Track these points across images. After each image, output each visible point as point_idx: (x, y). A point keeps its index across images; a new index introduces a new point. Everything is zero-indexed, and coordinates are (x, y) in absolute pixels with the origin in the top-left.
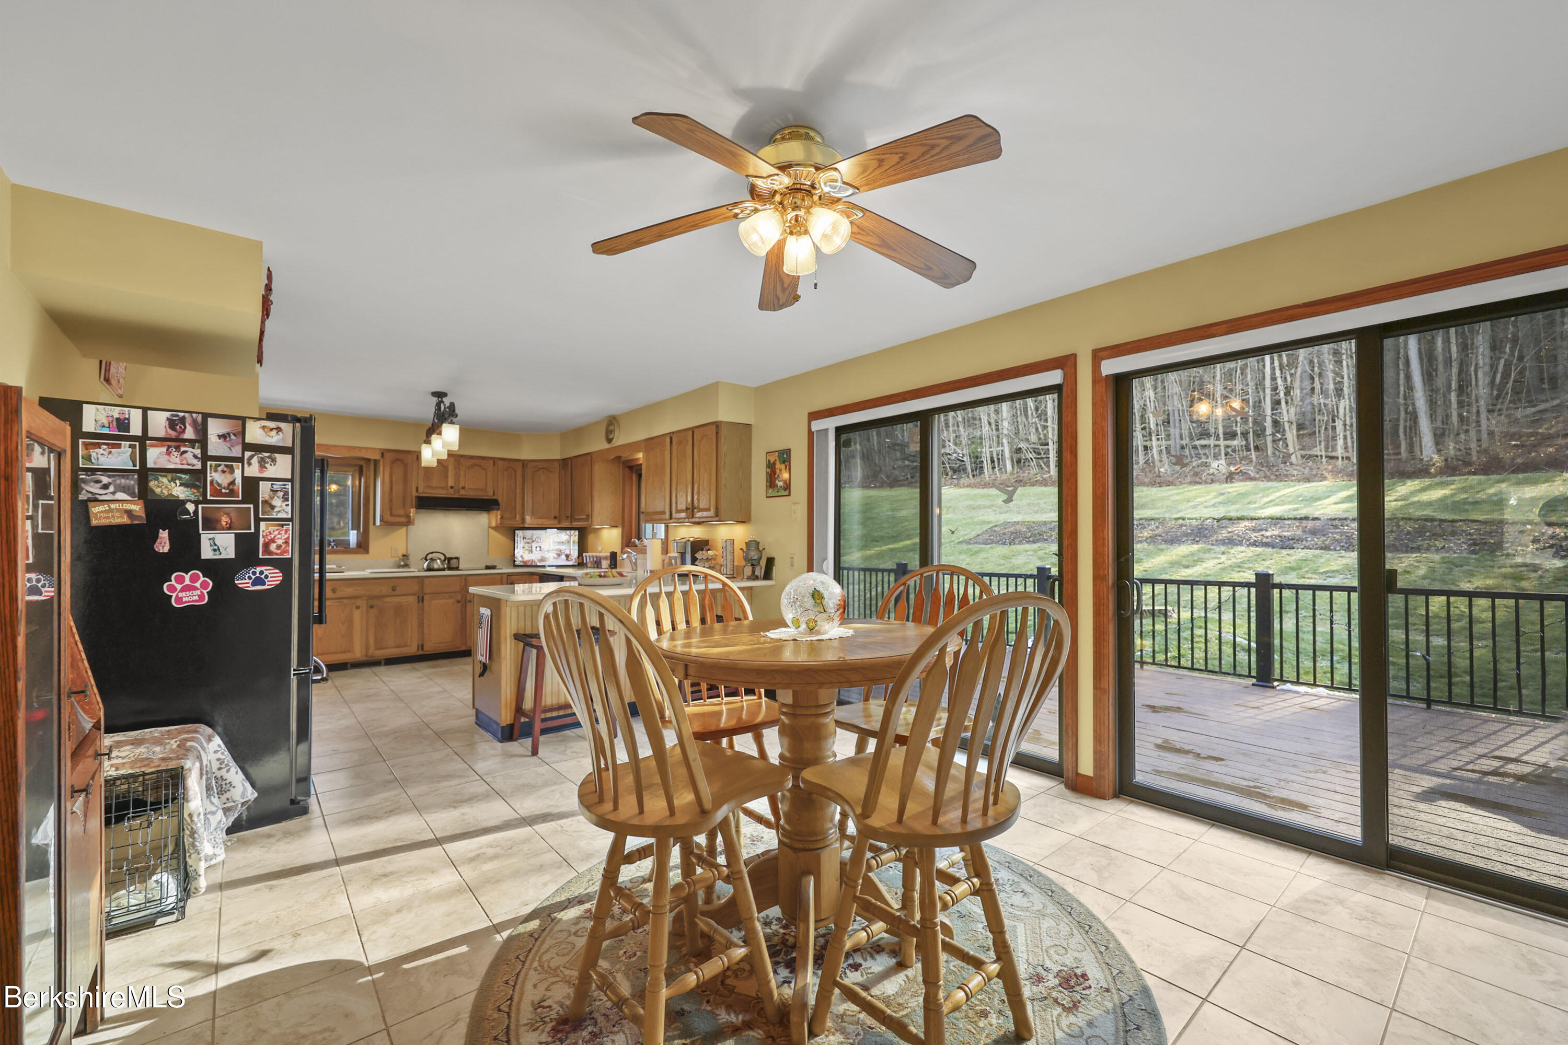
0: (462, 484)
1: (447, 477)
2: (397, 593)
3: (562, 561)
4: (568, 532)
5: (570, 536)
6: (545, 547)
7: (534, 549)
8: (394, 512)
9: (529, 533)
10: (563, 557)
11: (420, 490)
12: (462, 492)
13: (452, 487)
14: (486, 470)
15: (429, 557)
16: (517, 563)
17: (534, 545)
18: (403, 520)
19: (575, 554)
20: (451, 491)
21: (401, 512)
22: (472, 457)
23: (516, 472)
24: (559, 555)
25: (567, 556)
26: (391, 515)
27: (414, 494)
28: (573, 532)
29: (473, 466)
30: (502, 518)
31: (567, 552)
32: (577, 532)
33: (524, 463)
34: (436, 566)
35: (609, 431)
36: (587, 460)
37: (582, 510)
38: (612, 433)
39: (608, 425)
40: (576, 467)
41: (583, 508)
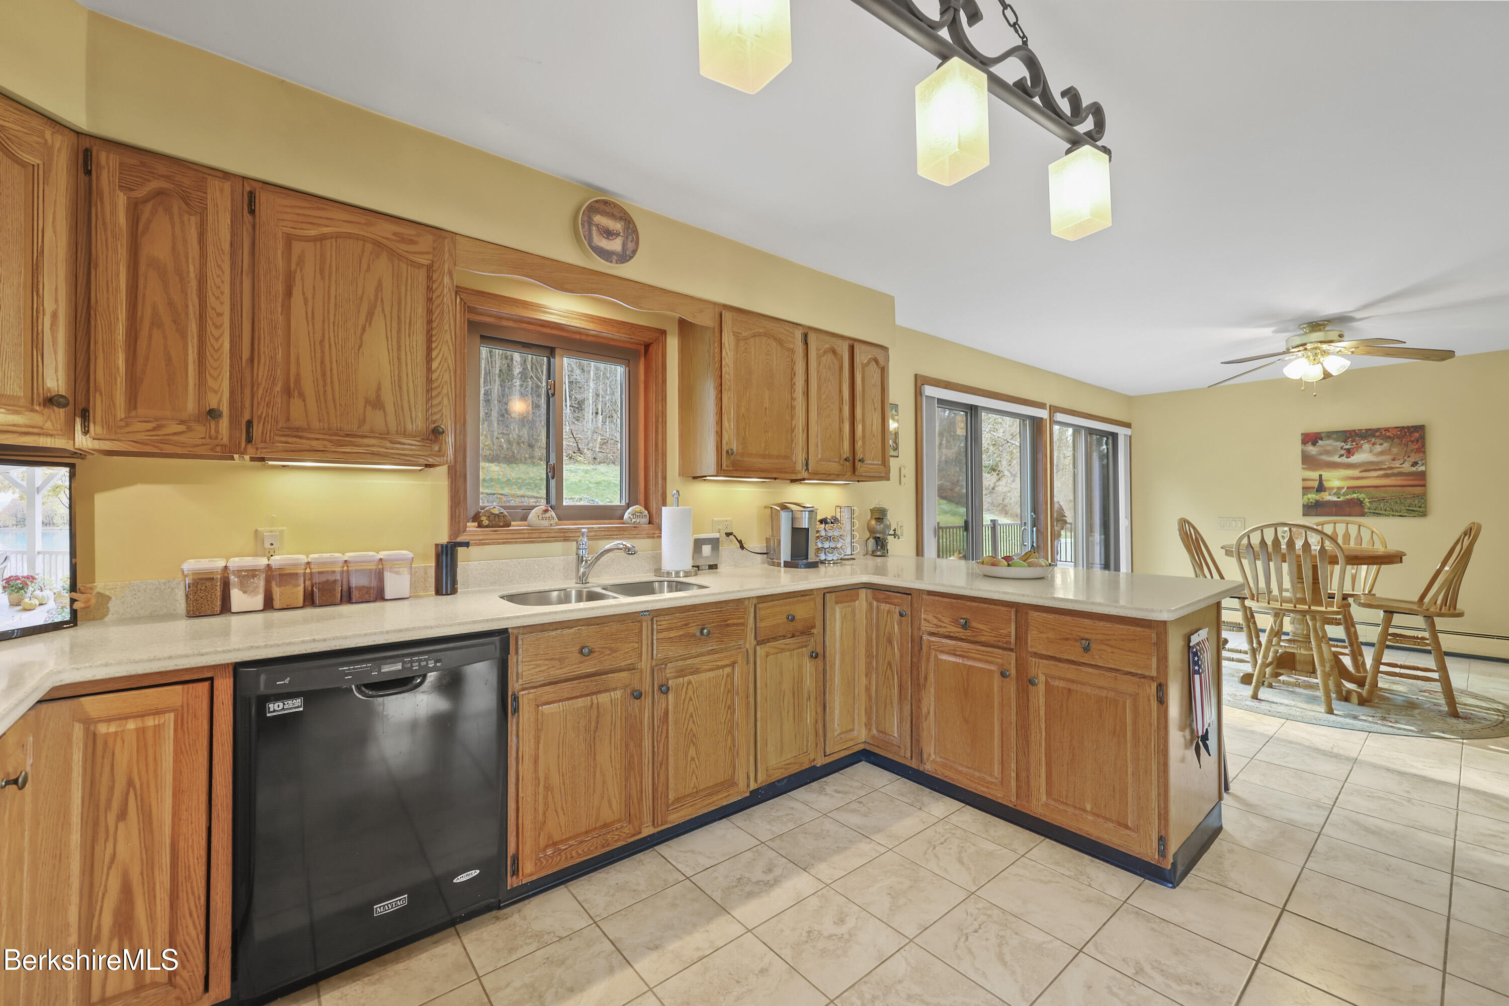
5: (31, 491)
19: (54, 573)
28: (42, 473)
31: (16, 569)
35: (598, 227)
36: (412, 242)
37: (377, 403)
38: (607, 238)
39: (593, 209)
40: (298, 232)
41: (378, 396)
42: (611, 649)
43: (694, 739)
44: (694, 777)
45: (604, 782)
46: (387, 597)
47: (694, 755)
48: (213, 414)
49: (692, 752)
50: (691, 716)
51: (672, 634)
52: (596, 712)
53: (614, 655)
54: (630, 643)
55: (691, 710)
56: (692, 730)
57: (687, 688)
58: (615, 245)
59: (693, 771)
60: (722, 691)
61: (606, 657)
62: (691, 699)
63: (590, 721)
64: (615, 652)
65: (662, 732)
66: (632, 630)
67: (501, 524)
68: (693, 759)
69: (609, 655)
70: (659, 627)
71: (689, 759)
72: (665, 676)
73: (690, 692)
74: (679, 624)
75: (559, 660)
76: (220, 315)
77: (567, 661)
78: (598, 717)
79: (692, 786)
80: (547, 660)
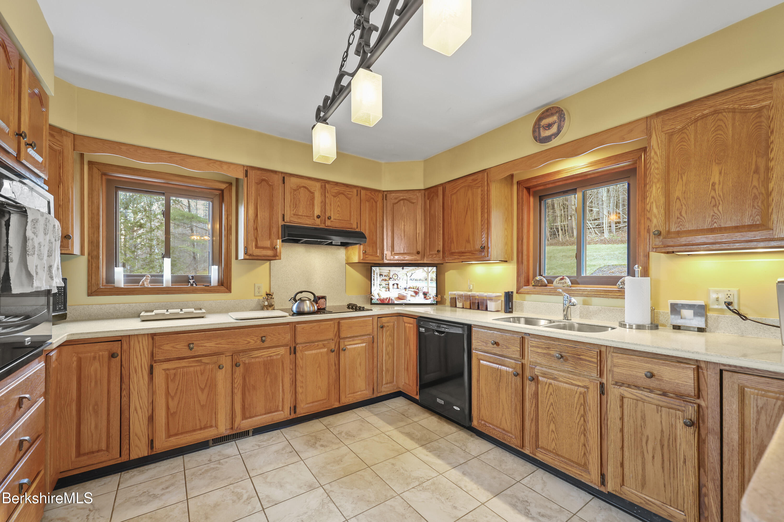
0: (328, 214)
1: (313, 205)
2: (266, 345)
3: (420, 299)
4: (426, 268)
5: (428, 273)
6: (402, 284)
7: (391, 286)
8: (260, 244)
9: (385, 270)
10: (421, 295)
11: (287, 219)
12: (328, 223)
13: (318, 217)
14: (349, 199)
15: (298, 298)
16: (373, 301)
17: (391, 282)
18: (270, 253)
19: (433, 292)
20: (318, 221)
21: (267, 244)
22: (337, 184)
23: (376, 202)
24: (416, 293)
25: (425, 294)
26: (257, 247)
27: (281, 223)
28: (430, 268)
29: (339, 193)
30: (365, 253)
31: (425, 290)
32: (434, 269)
33: (385, 194)
34: (306, 309)
35: (543, 127)
36: (477, 180)
37: (468, 241)
38: (549, 129)
39: (540, 119)
40: (453, 193)
41: (469, 239)
42: (506, 346)
43: (554, 420)
44: (554, 443)
45: (503, 409)
46: (488, 310)
47: (554, 430)
48: (438, 251)
49: (552, 427)
50: (552, 404)
51: (539, 350)
52: (499, 373)
53: (508, 350)
54: (516, 347)
55: (552, 400)
56: (552, 413)
57: (549, 386)
58: (554, 129)
59: (553, 439)
60: (576, 401)
61: (504, 350)
62: (551, 394)
63: (497, 375)
64: (508, 348)
65: (532, 402)
66: (517, 341)
67: (540, 285)
68: (552, 431)
69: (506, 349)
70: (531, 344)
71: (550, 430)
72: (534, 373)
73: (551, 390)
74: (543, 346)
75: (486, 343)
76: (440, 224)
77: (488, 345)
78: (500, 376)
79: (553, 447)
80: (481, 341)
